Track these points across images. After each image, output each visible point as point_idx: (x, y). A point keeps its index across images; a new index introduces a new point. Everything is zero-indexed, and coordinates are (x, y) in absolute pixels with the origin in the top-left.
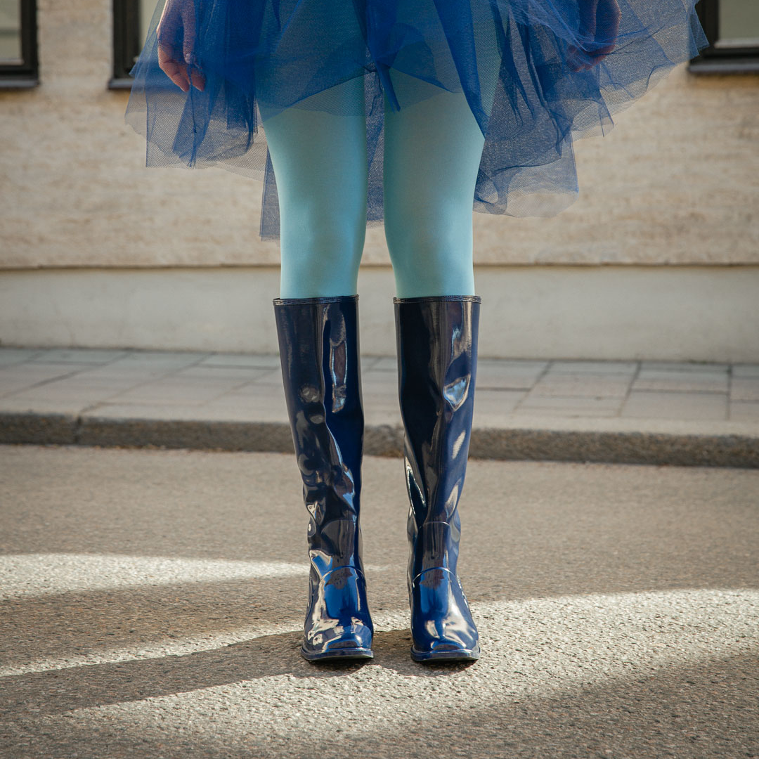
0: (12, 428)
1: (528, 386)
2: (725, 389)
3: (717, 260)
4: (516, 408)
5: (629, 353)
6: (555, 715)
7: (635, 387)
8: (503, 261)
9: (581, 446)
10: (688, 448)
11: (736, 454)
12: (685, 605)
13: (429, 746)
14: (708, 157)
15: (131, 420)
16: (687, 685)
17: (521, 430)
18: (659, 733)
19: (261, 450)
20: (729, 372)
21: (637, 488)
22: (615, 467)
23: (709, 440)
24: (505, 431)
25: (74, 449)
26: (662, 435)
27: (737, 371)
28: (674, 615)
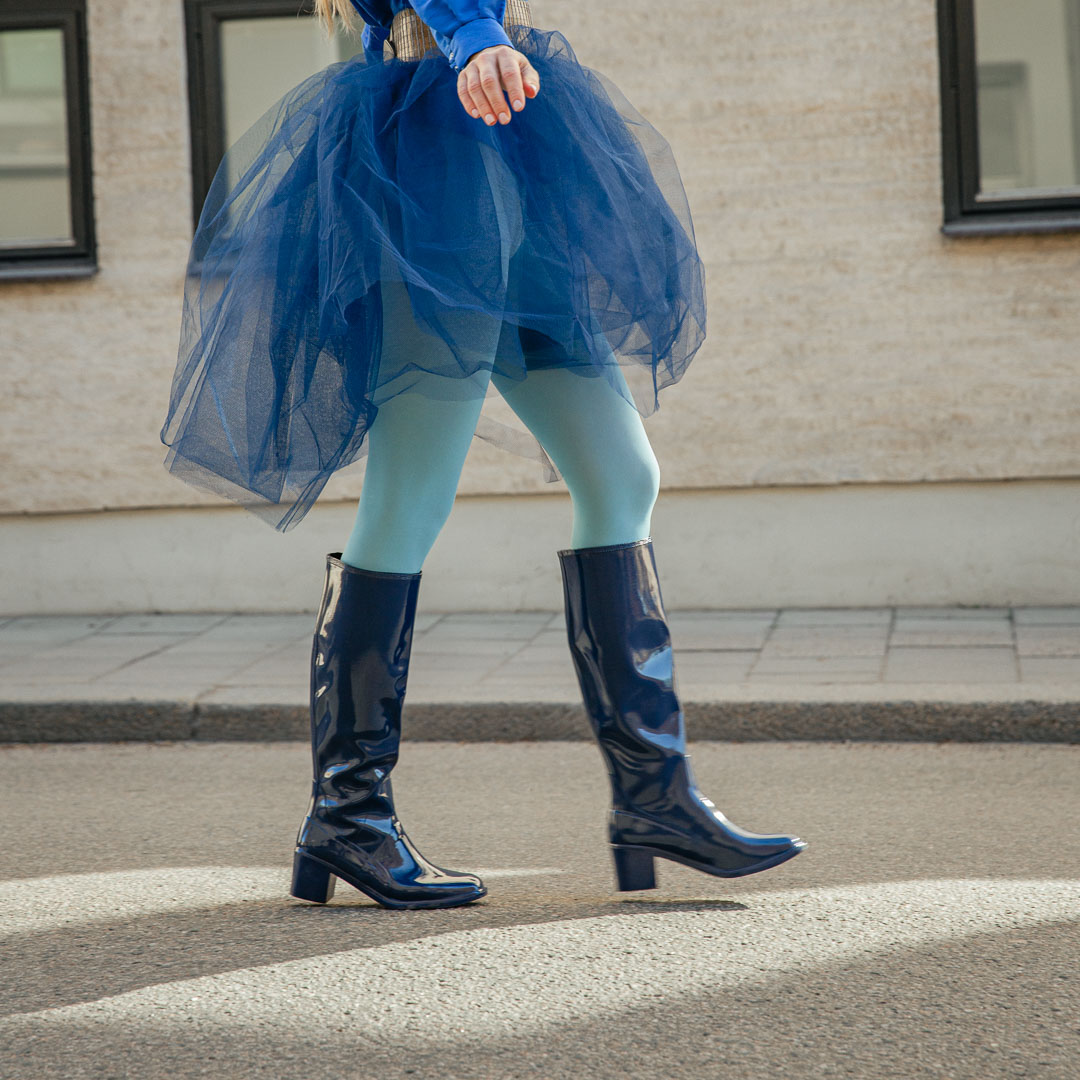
0: (110, 722)
1: (757, 646)
2: (1010, 642)
3: (991, 475)
4: (748, 675)
5: (879, 599)
6: (928, 1013)
7: (895, 642)
8: (712, 483)
9: (840, 720)
10: (973, 720)
11: (1036, 725)
12: (1034, 900)
13: (806, 1046)
14: (972, 342)
15: (264, 706)
16: (1060, 980)
17: (762, 703)
18: (1042, 1026)
19: (431, 740)
20: (1011, 618)
21: (921, 771)
22: (884, 746)
23: (1000, 709)
24: (741, 705)
25: (192, 745)
26: (941, 704)
27: (1021, 617)
28: (1026, 911)
